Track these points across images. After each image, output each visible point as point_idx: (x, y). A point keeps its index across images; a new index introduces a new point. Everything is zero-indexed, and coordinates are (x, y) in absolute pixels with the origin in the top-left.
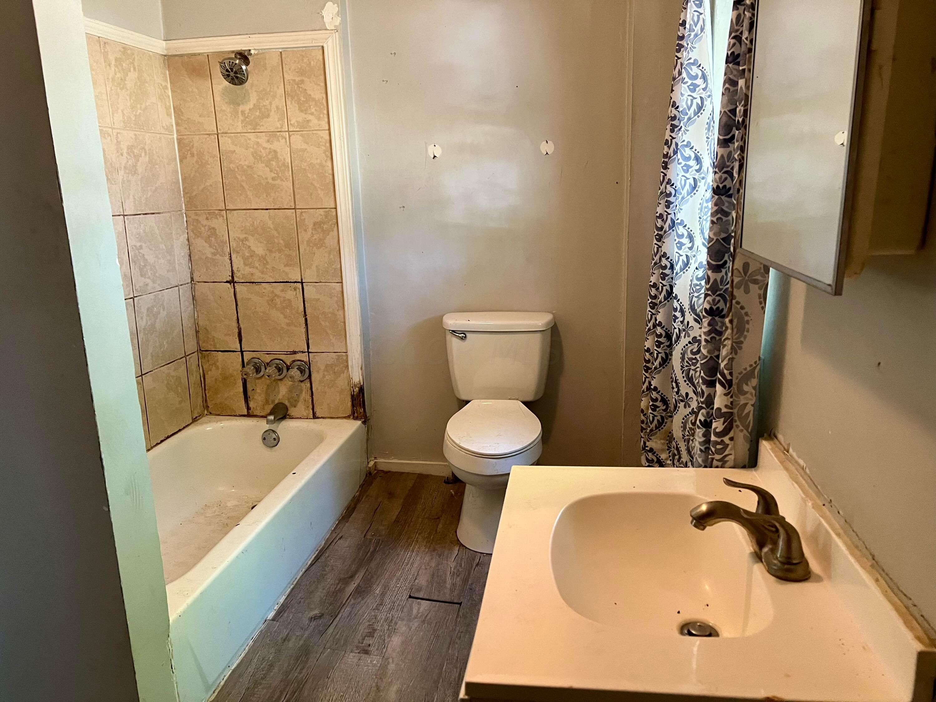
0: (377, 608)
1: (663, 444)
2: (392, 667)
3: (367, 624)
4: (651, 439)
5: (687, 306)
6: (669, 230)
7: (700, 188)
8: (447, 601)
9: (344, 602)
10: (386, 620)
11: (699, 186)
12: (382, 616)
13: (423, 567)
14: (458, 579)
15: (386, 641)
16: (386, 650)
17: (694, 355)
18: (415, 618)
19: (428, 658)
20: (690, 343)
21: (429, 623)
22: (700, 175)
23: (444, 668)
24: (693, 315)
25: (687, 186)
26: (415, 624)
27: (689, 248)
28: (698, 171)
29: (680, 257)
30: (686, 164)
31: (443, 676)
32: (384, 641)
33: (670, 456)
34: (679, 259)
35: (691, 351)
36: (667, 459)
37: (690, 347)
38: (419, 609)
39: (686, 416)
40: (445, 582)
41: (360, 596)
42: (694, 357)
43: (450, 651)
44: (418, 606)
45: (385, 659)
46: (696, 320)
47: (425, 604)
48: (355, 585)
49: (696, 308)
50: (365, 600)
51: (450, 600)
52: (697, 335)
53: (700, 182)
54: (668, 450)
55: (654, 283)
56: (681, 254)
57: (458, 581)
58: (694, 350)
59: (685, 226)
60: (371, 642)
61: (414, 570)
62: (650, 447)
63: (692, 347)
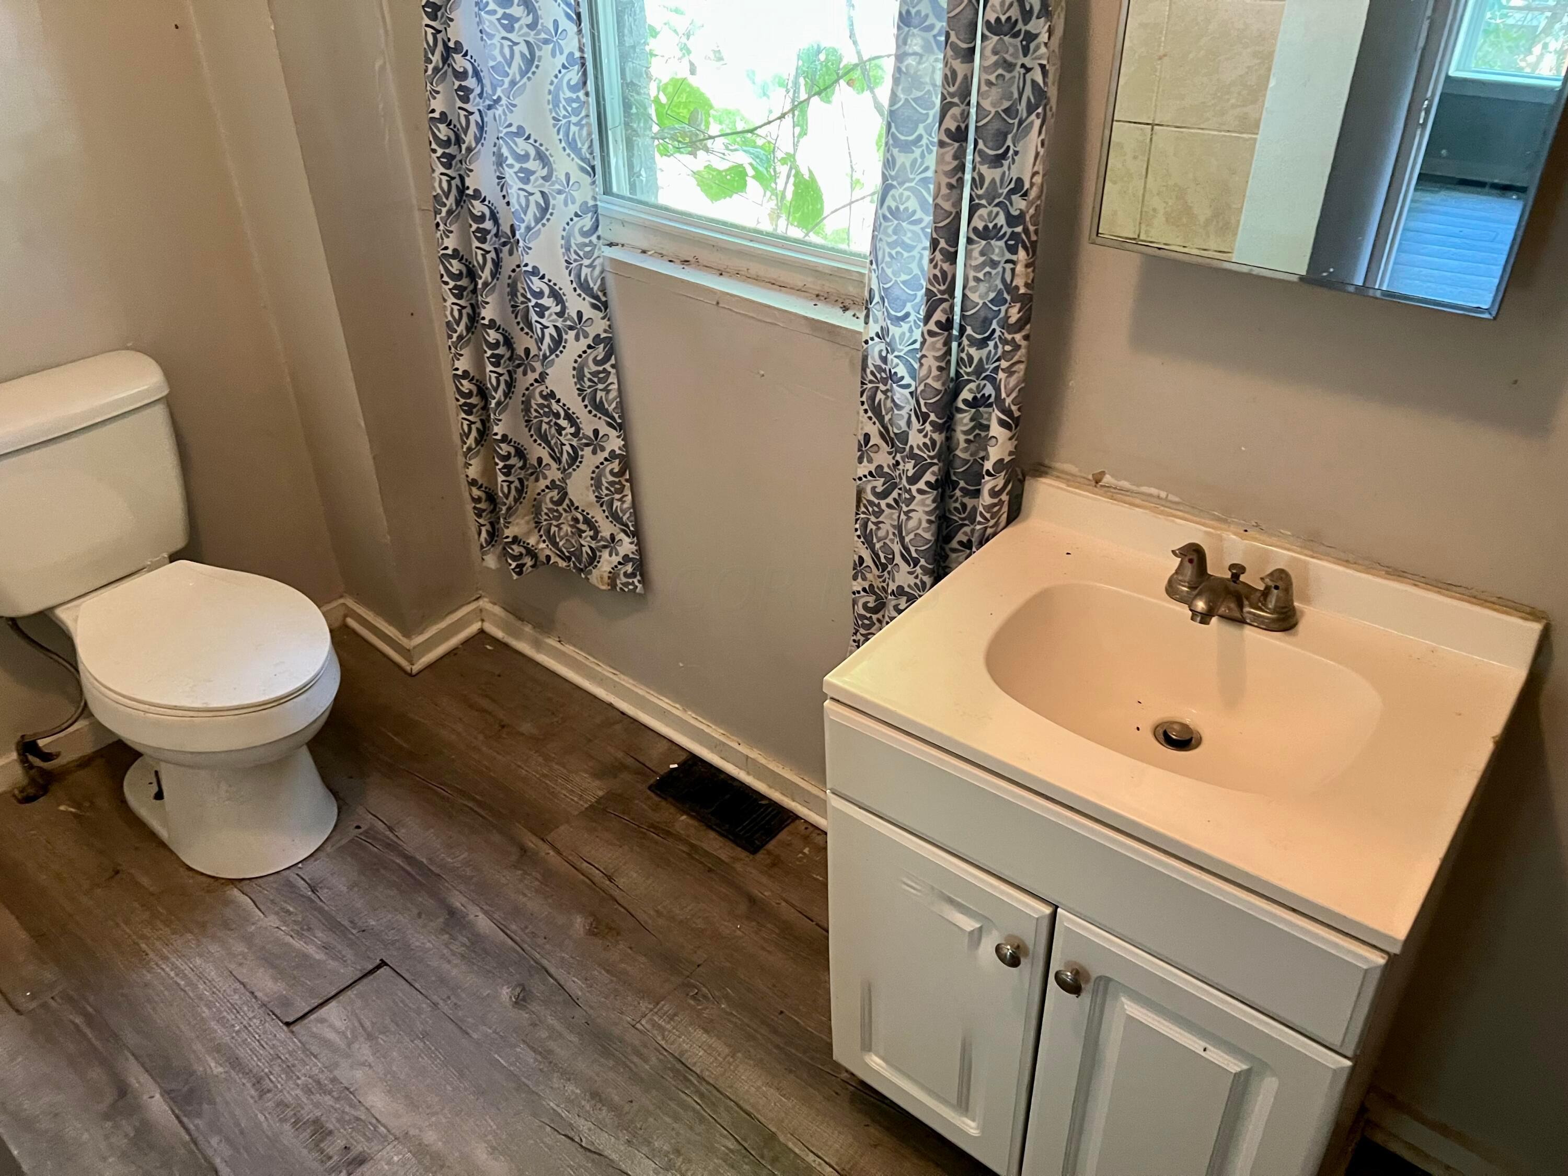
0: (262, 1093)
1: (528, 523)
2: (430, 1137)
3: (287, 1127)
4: (509, 523)
5: (565, 285)
6: (477, 144)
7: (543, 60)
8: (355, 978)
9: (187, 1138)
10: (308, 1091)
11: (540, 57)
12: (292, 1093)
13: (232, 966)
14: (320, 934)
15: (363, 1117)
16: (385, 1127)
17: (600, 365)
18: (349, 1045)
19: (461, 1075)
20: (589, 347)
21: (385, 1031)
22: (536, 34)
23: (502, 1061)
24: (587, 298)
25: (518, 59)
26: (364, 1051)
27: (543, 178)
28: (532, 26)
29: (531, 198)
30: (505, 13)
31: (517, 1072)
32: (358, 1119)
33: (541, 536)
34: (528, 201)
35: (595, 360)
36: (538, 543)
37: (592, 354)
38: (331, 1026)
39: (598, 467)
40: (306, 956)
41: (200, 1104)
42: (601, 368)
43: (475, 1036)
44: (326, 1024)
45: (404, 1138)
46: (594, 306)
47: (332, 1011)
48: (158, 1096)
49: (592, 285)
50: (218, 1099)
51: (360, 975)
52: (600, 331)
53: (540, 50)
54: (536, 527)
55: (455, 250)
56: (531, 191)
57: (321, 935)
58: (599, 358)
59: (528, 138)
60: (341, 1143)
61: (225, 985)
62: (511, 535)
63: (595, 353)
